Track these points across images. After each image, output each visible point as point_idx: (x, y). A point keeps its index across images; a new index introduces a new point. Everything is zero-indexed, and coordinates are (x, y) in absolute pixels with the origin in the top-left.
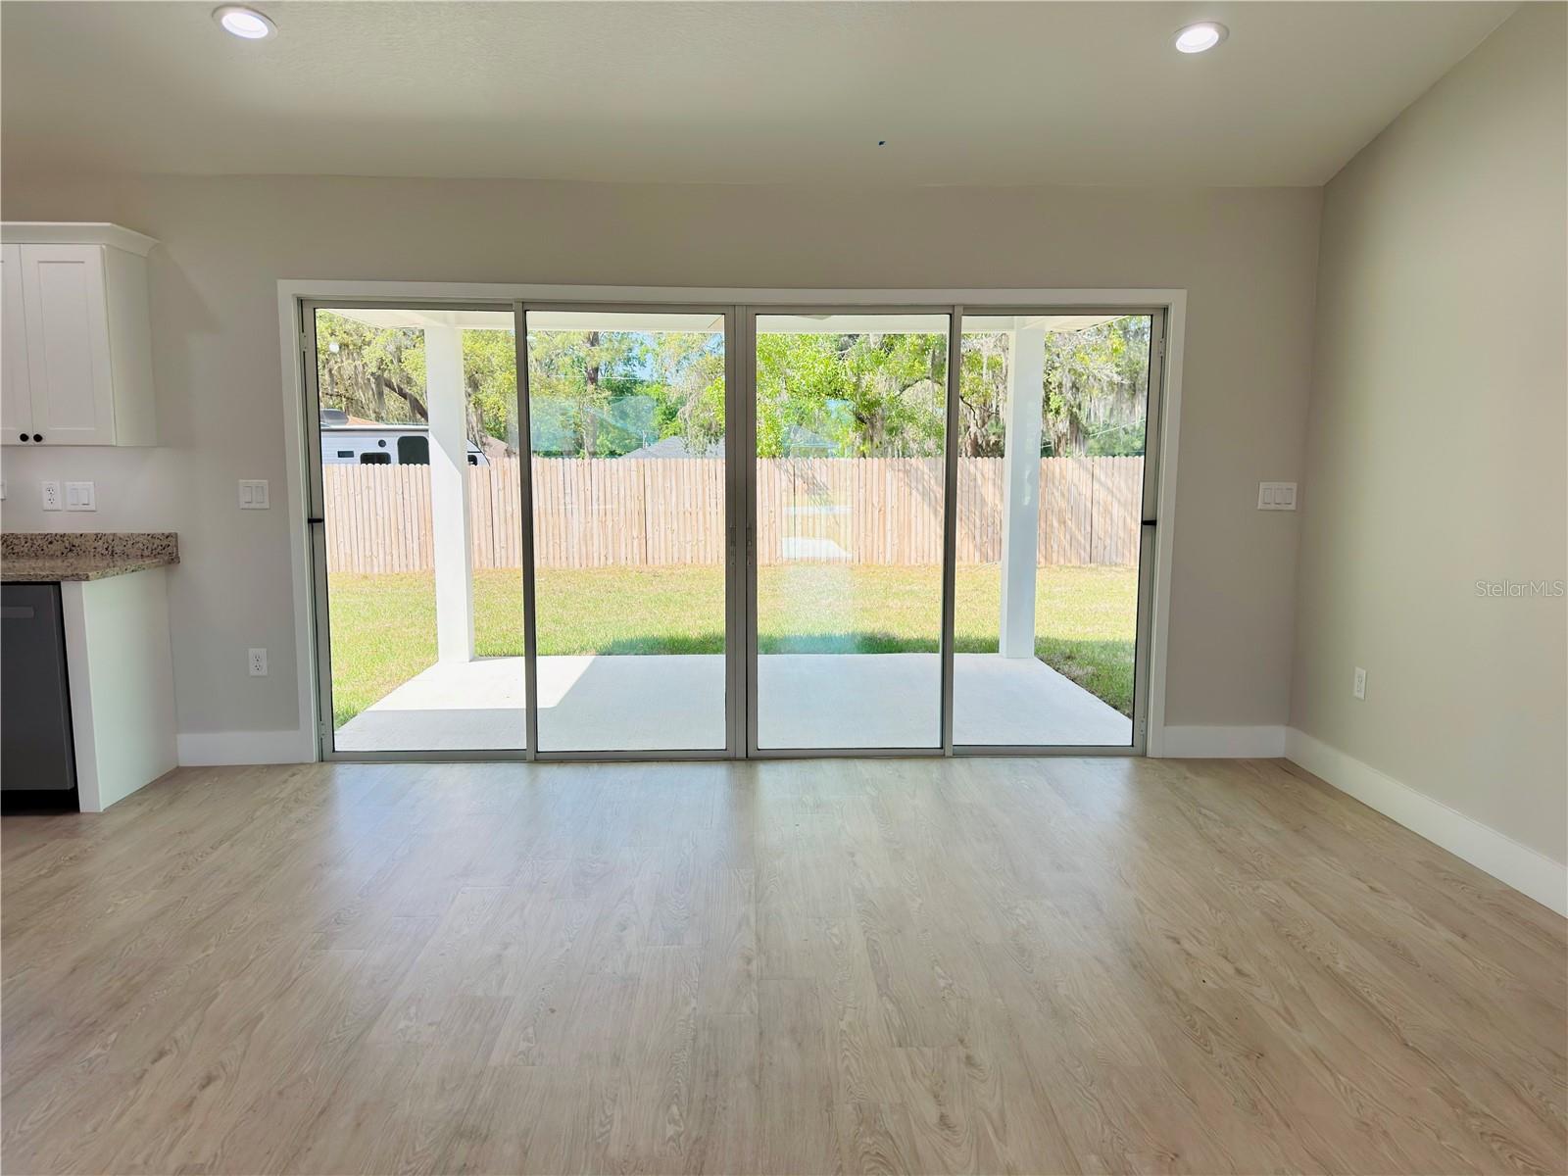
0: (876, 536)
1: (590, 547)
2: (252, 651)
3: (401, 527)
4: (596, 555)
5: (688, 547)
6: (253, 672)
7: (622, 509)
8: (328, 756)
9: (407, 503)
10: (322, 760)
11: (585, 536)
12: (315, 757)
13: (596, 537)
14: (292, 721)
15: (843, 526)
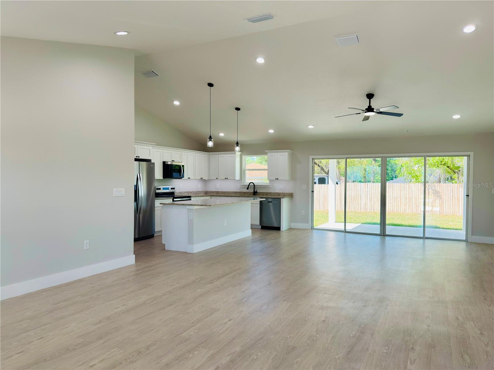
0: (456, 207)
1: (367, 207)
2: (303, 211)
3: (319, 200)
4: (368, 208)
5: (395, 207)
6: (302, 214)
7: (376, 197)
8: (312, 228)
9: (320, 194)
10: (312, 229)
11: (365, 204)
12: (311, 228)
13: (368, 204)
14: (308, 222)
15: (445, 203)
